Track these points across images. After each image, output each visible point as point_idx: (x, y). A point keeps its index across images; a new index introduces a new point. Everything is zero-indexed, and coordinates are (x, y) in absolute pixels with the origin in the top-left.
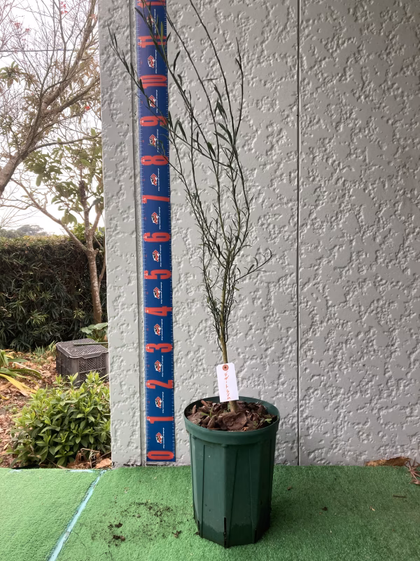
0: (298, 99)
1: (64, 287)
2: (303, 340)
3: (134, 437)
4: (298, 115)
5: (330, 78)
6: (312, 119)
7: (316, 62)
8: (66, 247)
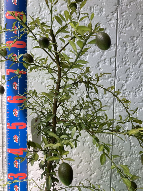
6: (126, 23)
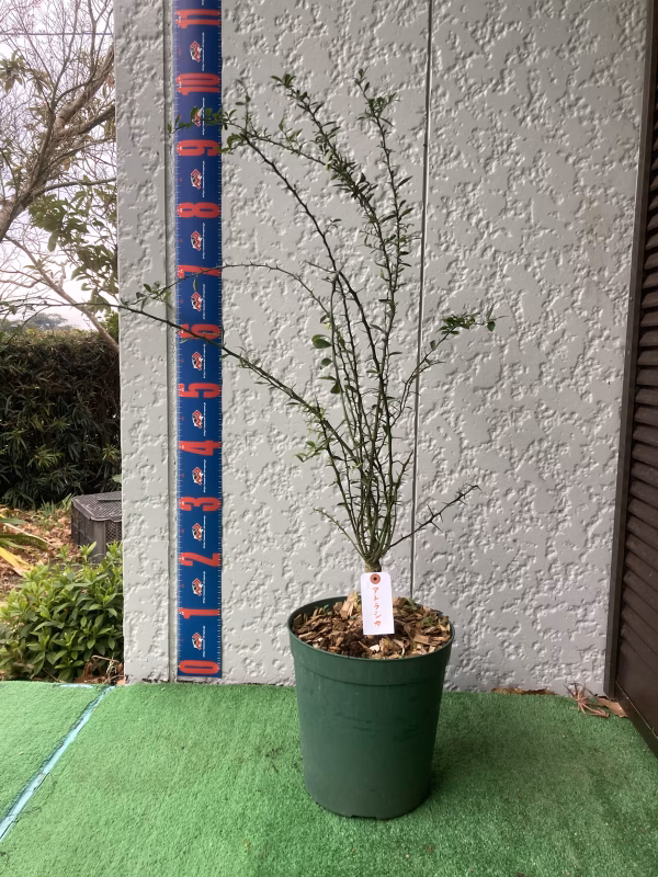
0: (427, 118)
1: (88, 411)
2: (422, 499)
3: (159, 639)
4: (426, 145)
5: (477, 86)
6: (448, 152)
7: (457, 59)
8: (92, 348)
